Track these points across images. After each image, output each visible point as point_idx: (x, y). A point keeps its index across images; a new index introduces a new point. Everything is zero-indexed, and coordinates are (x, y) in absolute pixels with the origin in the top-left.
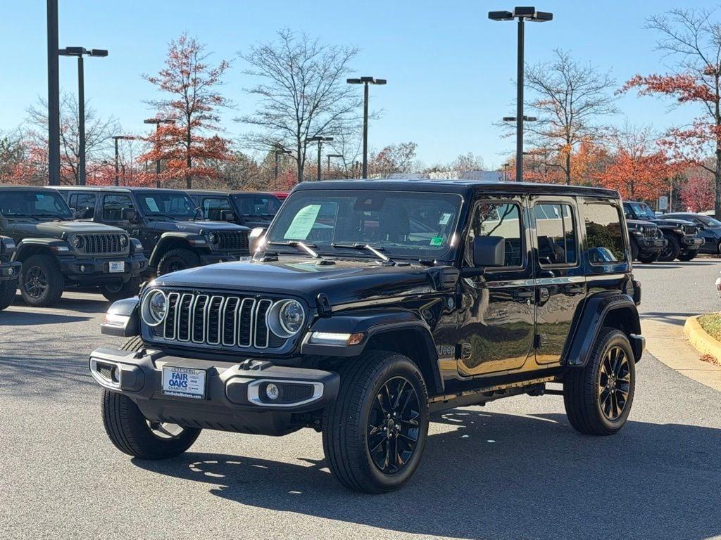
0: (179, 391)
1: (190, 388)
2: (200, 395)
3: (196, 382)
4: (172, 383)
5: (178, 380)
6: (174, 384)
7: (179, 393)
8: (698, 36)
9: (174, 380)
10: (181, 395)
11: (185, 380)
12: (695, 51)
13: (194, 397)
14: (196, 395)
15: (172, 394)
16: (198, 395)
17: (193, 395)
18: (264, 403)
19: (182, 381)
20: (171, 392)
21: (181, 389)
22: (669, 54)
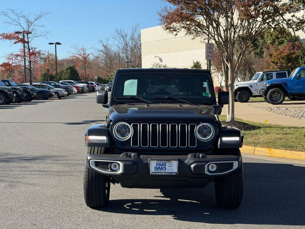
0: (161, 172)
1: (168, 170)
2: (176, 173)
3: (172, 167)
4: (156, 168)
5: (160, 166)
6: (158, 169)
7: (162, 173)
8: (19, 19)
9: (158, 167)
10: (163, 174)
11: (165, 166)
12: (18, 24)
13: (172, 174)
14: (172, 173)
15: (157, 174)
16: (174, 173)
17: (171, 173)
18: (211, 173)
19: (162, 167)
20: (156, 173)
21: (162, 171)
22: (9, 25)
